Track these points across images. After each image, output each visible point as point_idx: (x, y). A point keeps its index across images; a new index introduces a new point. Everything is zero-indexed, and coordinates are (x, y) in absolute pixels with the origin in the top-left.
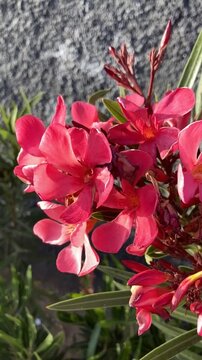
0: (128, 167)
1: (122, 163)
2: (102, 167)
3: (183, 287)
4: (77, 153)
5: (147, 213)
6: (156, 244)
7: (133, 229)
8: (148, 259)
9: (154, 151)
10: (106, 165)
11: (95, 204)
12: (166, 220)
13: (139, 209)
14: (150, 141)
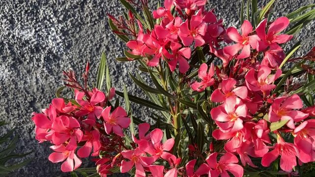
0: (86, 126)
1: (84, 125)
2: (77, 128)
3: (114, 160)
4: (65, 125)
5: (97, 140)
6: (102, 149)
7: (93, 147)
8: (101, 157)
9: (94, 116)
10: (78, 127)
11: (77, 142)
12: (104, 140)
13: (93, 139)
14: (92, 112)
